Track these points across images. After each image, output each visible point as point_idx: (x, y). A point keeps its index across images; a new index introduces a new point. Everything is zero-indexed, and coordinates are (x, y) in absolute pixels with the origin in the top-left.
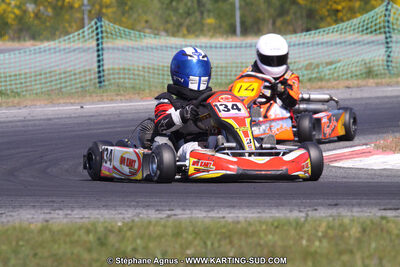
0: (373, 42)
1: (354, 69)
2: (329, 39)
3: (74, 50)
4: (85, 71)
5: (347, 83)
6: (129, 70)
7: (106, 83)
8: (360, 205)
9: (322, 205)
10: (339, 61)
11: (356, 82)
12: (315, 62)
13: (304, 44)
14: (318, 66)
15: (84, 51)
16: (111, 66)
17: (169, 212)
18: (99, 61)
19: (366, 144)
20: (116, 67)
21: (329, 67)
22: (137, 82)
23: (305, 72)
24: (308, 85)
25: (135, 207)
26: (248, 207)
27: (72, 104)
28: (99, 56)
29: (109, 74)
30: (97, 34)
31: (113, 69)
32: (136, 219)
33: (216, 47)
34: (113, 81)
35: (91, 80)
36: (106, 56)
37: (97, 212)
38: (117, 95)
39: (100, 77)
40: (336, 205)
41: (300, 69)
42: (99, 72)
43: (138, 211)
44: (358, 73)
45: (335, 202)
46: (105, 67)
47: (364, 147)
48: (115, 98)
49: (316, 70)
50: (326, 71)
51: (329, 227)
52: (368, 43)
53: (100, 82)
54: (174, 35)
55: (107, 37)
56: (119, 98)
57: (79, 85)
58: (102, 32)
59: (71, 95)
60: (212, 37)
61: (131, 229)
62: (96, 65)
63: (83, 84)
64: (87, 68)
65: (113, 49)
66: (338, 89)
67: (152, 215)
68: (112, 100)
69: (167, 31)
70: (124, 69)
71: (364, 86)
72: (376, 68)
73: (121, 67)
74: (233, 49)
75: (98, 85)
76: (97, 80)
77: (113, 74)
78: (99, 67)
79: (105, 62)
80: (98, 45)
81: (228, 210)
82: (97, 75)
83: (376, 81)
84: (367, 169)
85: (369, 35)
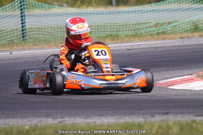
0: (198, 8)
1: (186, 27)
2: (169, 8)
3: (7, 17)
4: (13, 30)
5: (181, 36)
6: (42, 29)
7: (27, 37)
8: (182, 113)
9: (158, 114)
10: (176, 22)
11: (186, 35)
12: (161, 22)
13: (153, 11)
14: (162, 24)
15: (12, 17)
16: (30, 27)
17: (60, 120)
18: (22, 23)
19: (191, 74)
20: (33, 27)
21: (170, 25)
22: (47, 36)
23: (155, 29)
24: (156, 37)
25: (40, 117)
26: (111, 115)
27: (5, 51)
28: (22, 20)
29: (29, 32)
30: (21, 6)
31: (32, 28)
32: (39, 124)
33: (97, 14)
34: (31, 36)
35: (17, 36)
36: (27, 20)
37: (15, 120)
38: (34, 45)
39: (23, 34)
40: (167, 113)
41: (152, 27)
42: (23, 30)
43: (41, 119)
44: (189, 29)
45: (167, 111)
46: (27, 27)
47: (190, 76)
48: (32, 47)
49: (161, 28)
50: (169, 28)
51: (160, 127)
52: (195, 9)
53: (23, 37)
54: (72, 6)
55: (27, 8)
56: (34, 47)
57: (10, 39)
58: (24, 5)
59: (4, 46)
60: (96, 7)
61: (34, 130)
62: (21, 26)
63: (13, 38)
64: (15, 28)
65: (31, 15)
66: (175, 39)
67: (50, 121)
68: (30, 48)
69: (68, 3)
70: (39, 28)
71: (192, 37)
72: (200, 26)
73: (37, 27)
74: (108, 15)
75: (22, 39)
76: (22, 36)
77: (32, 31)
78: (23, 27)
79: (26, 24)
80: (22, 13)
81: (98, 117)
82: (21, 32)
83: (199, 34)
84: (191, 90)
85: (196, 5)
